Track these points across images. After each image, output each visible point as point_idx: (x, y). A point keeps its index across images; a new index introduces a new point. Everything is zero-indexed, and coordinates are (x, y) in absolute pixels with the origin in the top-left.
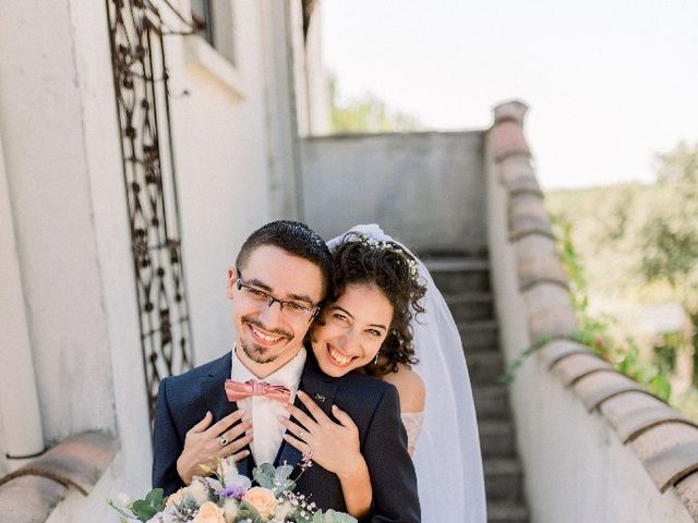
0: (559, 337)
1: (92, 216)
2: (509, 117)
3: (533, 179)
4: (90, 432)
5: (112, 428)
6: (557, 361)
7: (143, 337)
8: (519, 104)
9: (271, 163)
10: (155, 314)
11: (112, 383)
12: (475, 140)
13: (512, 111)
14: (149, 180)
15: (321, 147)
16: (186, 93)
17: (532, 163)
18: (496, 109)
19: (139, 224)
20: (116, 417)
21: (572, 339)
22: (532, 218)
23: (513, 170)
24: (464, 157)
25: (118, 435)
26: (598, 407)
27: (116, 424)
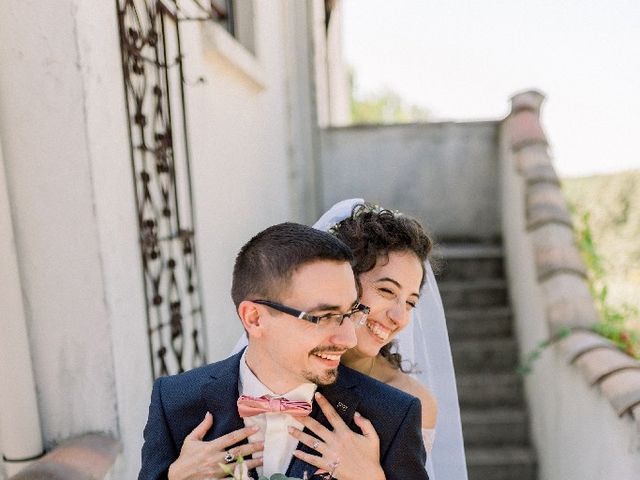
0: (578, 329)
1: (94, 207)
2: (526, 106)
3: (550, 167)
4: (91, 434)
5: (114, 429)
6: (580, 355)
7: (150, 332)
8: (536, 94)
9: (291, 152)
10: (165, 308)
11: (114, 383)
12: (490, 130)
13: (530, 101)
14: (161, 169)
15: (340, 137)
16: (202, 80)
17: (548, 151)
18: (513, 99)
19: (148, 215)
20: (118, 419)
21: (594, 331)
22: (551, 207)
23: (530, 158)
24: (478, 146)
25: (120, 437)
26: (629, 411)
27: (118, 426)
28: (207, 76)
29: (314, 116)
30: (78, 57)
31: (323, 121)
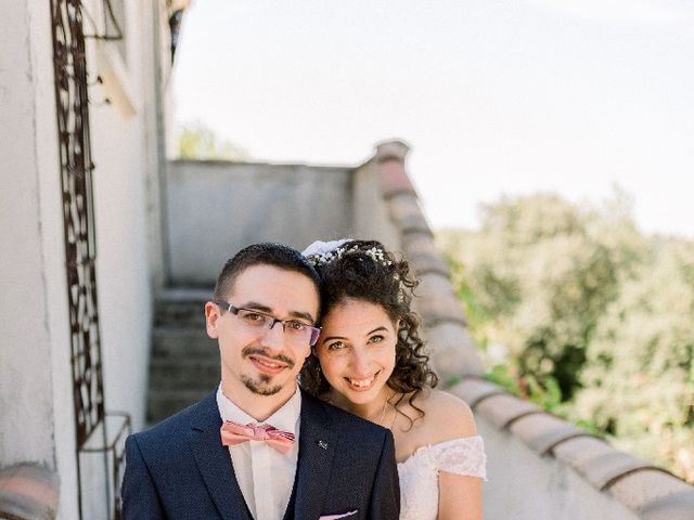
0: (468, 377)
1: (40, 224)
2: (390, 156)
3: (420, 218)
4: (24, 464)
5: (50, 461)
6: (480, 400)
7: (73, 361)
8: (400, 144)
9: (148, 183)
10: (81, 336)
11: (52, 410)
12: (343, 177)
13: (395, 150)
14: (78, 191)
15: (188, 171)
16: (107, 101)
17: (419, 204)
18: (379, 147)
19: (72, 239)
20: (54, 449)
21: (486, 379)
22: (425, 256)
23: (402, 208)
25: (56, 469)
27: (54, 457)
28: (112, 99)
29: (161, 147)
30: (30, 69)
31: (173, 152)
